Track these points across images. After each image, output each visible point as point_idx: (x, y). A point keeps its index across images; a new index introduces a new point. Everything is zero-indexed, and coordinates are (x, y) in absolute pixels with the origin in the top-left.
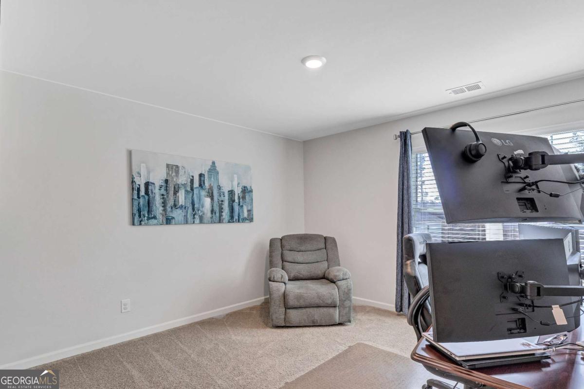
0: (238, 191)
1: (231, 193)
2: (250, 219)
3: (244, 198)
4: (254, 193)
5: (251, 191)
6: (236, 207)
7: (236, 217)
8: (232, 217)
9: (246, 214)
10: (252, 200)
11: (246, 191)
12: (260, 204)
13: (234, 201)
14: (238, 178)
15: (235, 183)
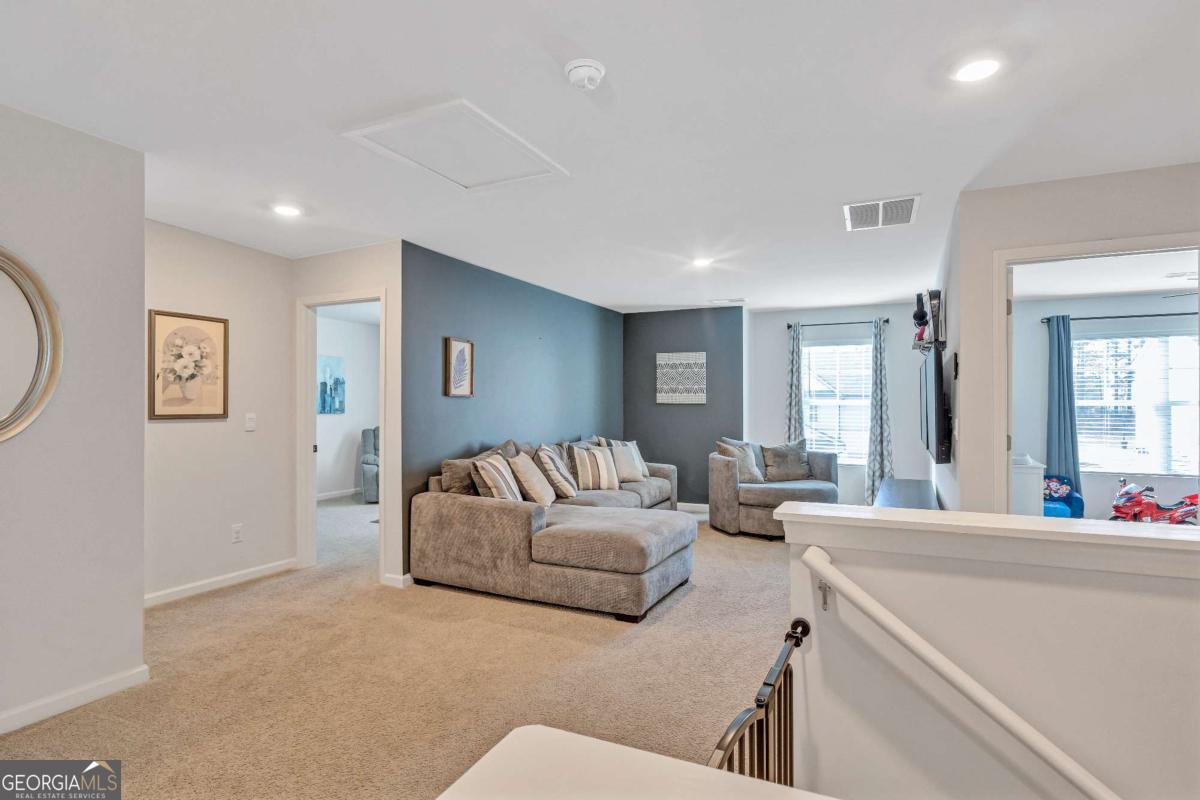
0: (330, 383)
1: (324, 385)
2: (342, 410)
3: (336, 389)
4: (346, 386)
5: (343, 383)
6: (328, 399)
7: (328, 408)
8: (324, 408)
9: (337, 405)
10: (344, 391)
11: (338, 383)
12: (351, 395)
13: (326, 392)
14: (331, 370)
15: (328, 376)
